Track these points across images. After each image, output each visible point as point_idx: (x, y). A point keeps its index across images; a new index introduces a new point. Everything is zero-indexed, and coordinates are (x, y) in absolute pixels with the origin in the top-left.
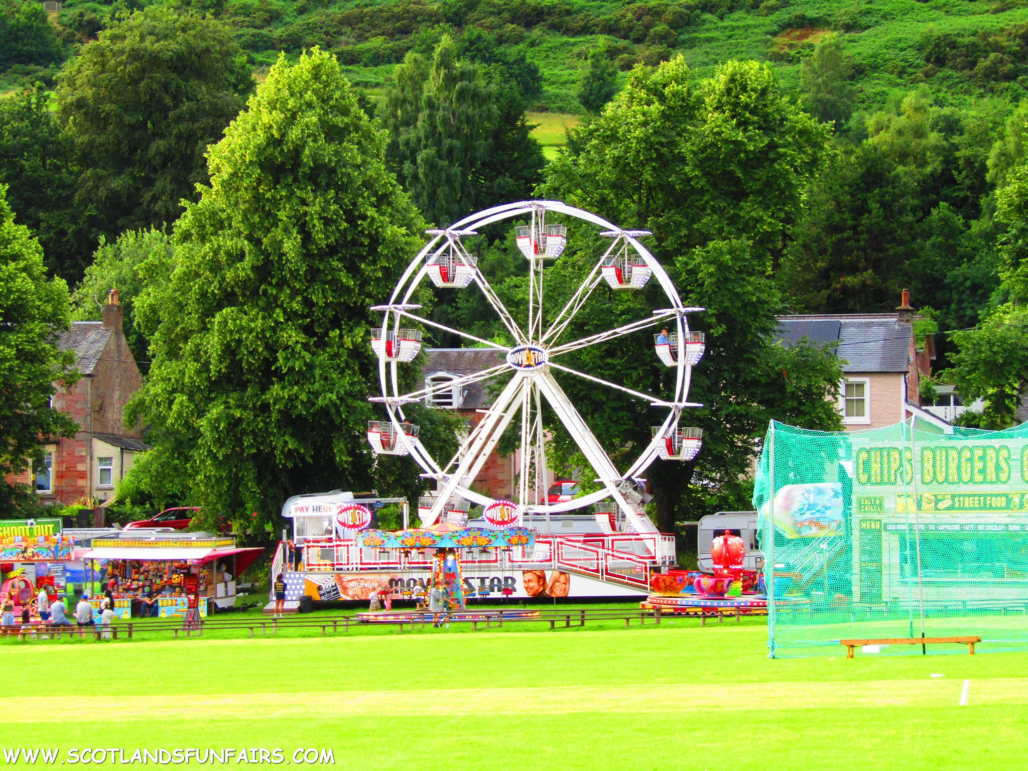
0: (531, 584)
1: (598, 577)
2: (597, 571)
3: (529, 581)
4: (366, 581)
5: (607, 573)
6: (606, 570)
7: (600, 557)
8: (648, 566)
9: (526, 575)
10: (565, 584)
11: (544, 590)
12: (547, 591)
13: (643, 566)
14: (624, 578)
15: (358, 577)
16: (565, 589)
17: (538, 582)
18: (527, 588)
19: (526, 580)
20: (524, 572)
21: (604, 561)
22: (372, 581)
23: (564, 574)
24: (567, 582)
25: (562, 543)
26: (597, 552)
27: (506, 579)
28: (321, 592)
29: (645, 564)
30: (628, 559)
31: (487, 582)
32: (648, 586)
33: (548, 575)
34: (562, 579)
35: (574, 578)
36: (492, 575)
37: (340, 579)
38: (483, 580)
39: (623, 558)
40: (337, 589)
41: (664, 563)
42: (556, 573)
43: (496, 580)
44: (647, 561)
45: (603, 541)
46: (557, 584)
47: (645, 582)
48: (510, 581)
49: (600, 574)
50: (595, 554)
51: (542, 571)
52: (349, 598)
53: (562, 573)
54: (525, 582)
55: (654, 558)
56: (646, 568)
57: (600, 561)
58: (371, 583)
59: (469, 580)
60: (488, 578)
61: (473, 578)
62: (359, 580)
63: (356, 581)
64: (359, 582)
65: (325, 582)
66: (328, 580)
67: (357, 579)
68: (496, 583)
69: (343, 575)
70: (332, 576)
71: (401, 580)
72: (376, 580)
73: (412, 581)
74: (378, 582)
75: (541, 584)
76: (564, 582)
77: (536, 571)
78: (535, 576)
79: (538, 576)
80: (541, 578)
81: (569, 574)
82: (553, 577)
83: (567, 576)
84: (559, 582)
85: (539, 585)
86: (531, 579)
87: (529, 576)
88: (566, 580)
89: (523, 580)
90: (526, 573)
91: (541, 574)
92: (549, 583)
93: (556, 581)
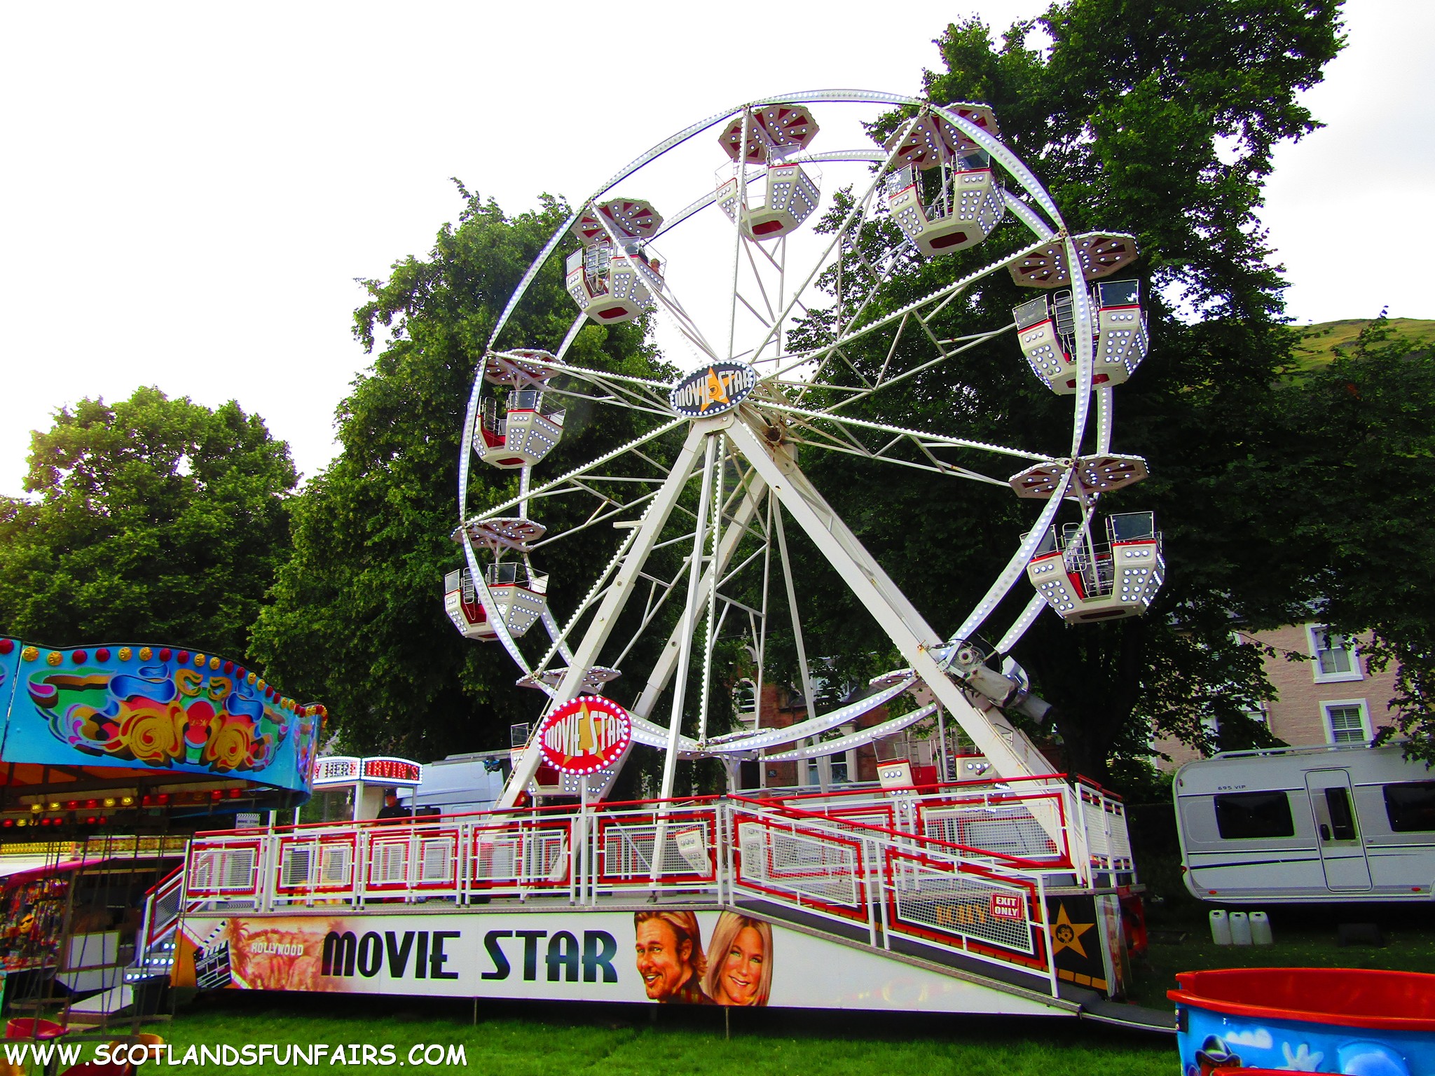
0: (660, 958)
1: (862, 935)
2: (861, 913)
3: (653, 946)
4: (282, 936)
5: (894, 923)
6: (891, 907)
7: (866, 865)
8: (1041, 893)
9: (644, 925)
10: (758, 958)
11: (695, 979)
12: (704, 985)
13: (1024, 893)
14: (956, 940)
15: (268, 926)
16: (758, 978)
17: (679, 951)
18: (645, 971)
19: (645, 941)
20: (640, 917)
21: (881, 878)
22: (293, 937)
23: (755, 923)
24: (764, 952)
25: (745, 818)
26: (857, 845)
27: (591, 936)
28: (201, 965)
29: (1029, 884)
30: (965, 868)
31: (542, 945)
32: (1050, 974)
33: (707, 923)
34: (749, 940)
35: (786, 940)
36: (552, 924)
37: (235, 930)
38: (531, 937)
39: (947, 867)
40: (226, 959)
41: (1101, 880)
42: (730, 919)
43: (563, 941)
44: (1036, 874)
45: (889, 809)
46: (734, 959)
47: (1038, 959)
48: (600, 944)
49: (870, 926)
50: (850, 852)
51: (690, 916)
52: (245, 985)
53: (746, 921)
54: (640, 948)
55: (1065, 861)
56: (1033, 900)
57: (867, 880)
58: (291, 943)
59: (500, 940)
60: (543, 934)
61: (508, 934)
62: (269, 935)
63: (263, 938)
64: (269, 940)
65: (210, 939)
66: (215, 933)
67: (266, 932)
68: (563, 951)
69: (242, 921)
70: (223, 924)
71: (350, 936)
72: (300, 936)
73: (371, 941)
74: (305, 941)
75: (686, 957)
76: (756, 951)
77: (671, 912)
78: (670, 931)
79: (677, 929)
80: (687, 937)
81: (769, 924)
82: (721, 935)
83: (763, 929)
84: (738, 950)
85: (681, 963)
86: (658, 940)
87: (653, 930)
88: (761, 945)
89: (635, 942)
90: (643, 920)
91: (685, 922)
92: (710, 957)
93: (729, 948)
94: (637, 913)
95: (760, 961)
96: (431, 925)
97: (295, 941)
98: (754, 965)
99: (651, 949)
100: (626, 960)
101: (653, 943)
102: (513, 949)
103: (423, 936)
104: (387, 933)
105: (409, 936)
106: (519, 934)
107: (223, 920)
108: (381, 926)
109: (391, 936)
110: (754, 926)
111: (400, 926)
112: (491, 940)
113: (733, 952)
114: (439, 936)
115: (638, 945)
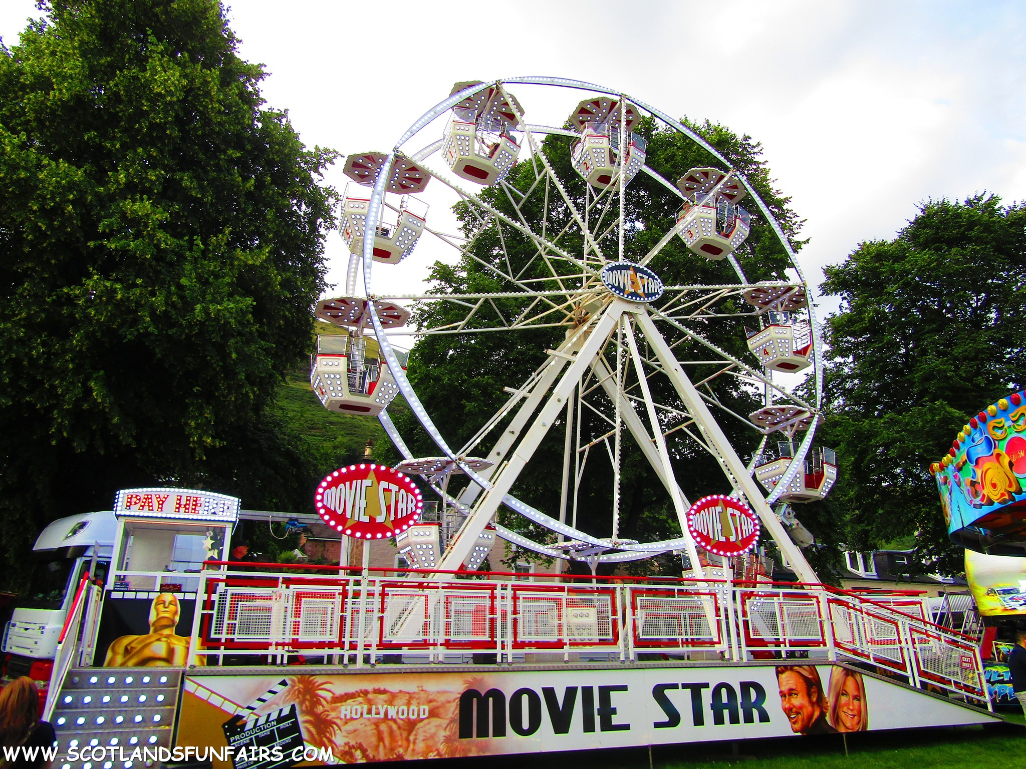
0: (797, 701)
2: (904, 666)
3: (791, 692)
4: (392, 698)
5: (920, 672)
6: (918, 663)
7: (902, 637)
8: (977, 654)
9: (783, 676)
10: (857, 698)
11: (822, 715)
12: (829, 719)
14: (948, 682)
15: (368, 685)
16: (859, 712)
17: (809, 695)
18: (788, 711)
19: (785, 689)
20: (780, 671)
21: (910, 645)
22: (410, 698)
23: (852, 674)
24: (860, 694)
26: (896, 623)
27: (745, 686)
28: (239, 740)
29: (974, 651)
31: (706, 695)
32: (987, 699)
33: (824, 673)
34: (850, 686)
36: (713, 677)
37: (308, 692)
38: (696, 689)
42: (838, 671)
43: (724, 691)
44: (974, 644)
46: (843, 699)
47: (982, 692)
48: (753, 692)
49: (909, 674)
50: (893, 628)
51: (813, 670)
53: (848, 673)
54: (782, 694)
58: (409, 704)
59: (667, 692)
60: (706, 685)
61: (675, 686)
62: (370, 696)
63: (360, 699)
64: (370, 702)
65: (257, 704)
66: (267, 696)
67: (366, 693)
68: (725, 700)
69: (319, 680)
70: (284, 683)
71: (497, 695)
72: (422, 694)
73: (525, 698)
74: (430, 701)
75: (814, 699)
76: (856, 693)
77: (800, 666)
78: (801, 680)
79: (805, 679)
80: (812, 684)
81: (861, 673)
82: (834, 682)
83: (858, 677)
84: (845, 693)
85: (812, 703)
86: (794, 687)
87: (789, 680)
88: (858, 688)
89: (778, 690)
90: (782, 672)
91: (811, 674)
92: (830, 700)
93: (840, 692)
94: (777, 667)
95: (859, 700)
96: (596, 680)
97: (414, 702)
98: (856, 702)
99: (790, 695)
100: (773, 704)
101: (791, 690)
102: (681, 700)
103: (588, 691)
104: (544, 689)
105: (571, 692)
106: (685, 686)
107: (281, 679)
108: (537, 682)
109: (549, 693)
110: (852, 676)
111: (560, 682)
112: (659, 692)
113: (843, 694)
114: (605, 692)
115: (781, 692)
